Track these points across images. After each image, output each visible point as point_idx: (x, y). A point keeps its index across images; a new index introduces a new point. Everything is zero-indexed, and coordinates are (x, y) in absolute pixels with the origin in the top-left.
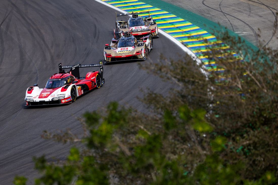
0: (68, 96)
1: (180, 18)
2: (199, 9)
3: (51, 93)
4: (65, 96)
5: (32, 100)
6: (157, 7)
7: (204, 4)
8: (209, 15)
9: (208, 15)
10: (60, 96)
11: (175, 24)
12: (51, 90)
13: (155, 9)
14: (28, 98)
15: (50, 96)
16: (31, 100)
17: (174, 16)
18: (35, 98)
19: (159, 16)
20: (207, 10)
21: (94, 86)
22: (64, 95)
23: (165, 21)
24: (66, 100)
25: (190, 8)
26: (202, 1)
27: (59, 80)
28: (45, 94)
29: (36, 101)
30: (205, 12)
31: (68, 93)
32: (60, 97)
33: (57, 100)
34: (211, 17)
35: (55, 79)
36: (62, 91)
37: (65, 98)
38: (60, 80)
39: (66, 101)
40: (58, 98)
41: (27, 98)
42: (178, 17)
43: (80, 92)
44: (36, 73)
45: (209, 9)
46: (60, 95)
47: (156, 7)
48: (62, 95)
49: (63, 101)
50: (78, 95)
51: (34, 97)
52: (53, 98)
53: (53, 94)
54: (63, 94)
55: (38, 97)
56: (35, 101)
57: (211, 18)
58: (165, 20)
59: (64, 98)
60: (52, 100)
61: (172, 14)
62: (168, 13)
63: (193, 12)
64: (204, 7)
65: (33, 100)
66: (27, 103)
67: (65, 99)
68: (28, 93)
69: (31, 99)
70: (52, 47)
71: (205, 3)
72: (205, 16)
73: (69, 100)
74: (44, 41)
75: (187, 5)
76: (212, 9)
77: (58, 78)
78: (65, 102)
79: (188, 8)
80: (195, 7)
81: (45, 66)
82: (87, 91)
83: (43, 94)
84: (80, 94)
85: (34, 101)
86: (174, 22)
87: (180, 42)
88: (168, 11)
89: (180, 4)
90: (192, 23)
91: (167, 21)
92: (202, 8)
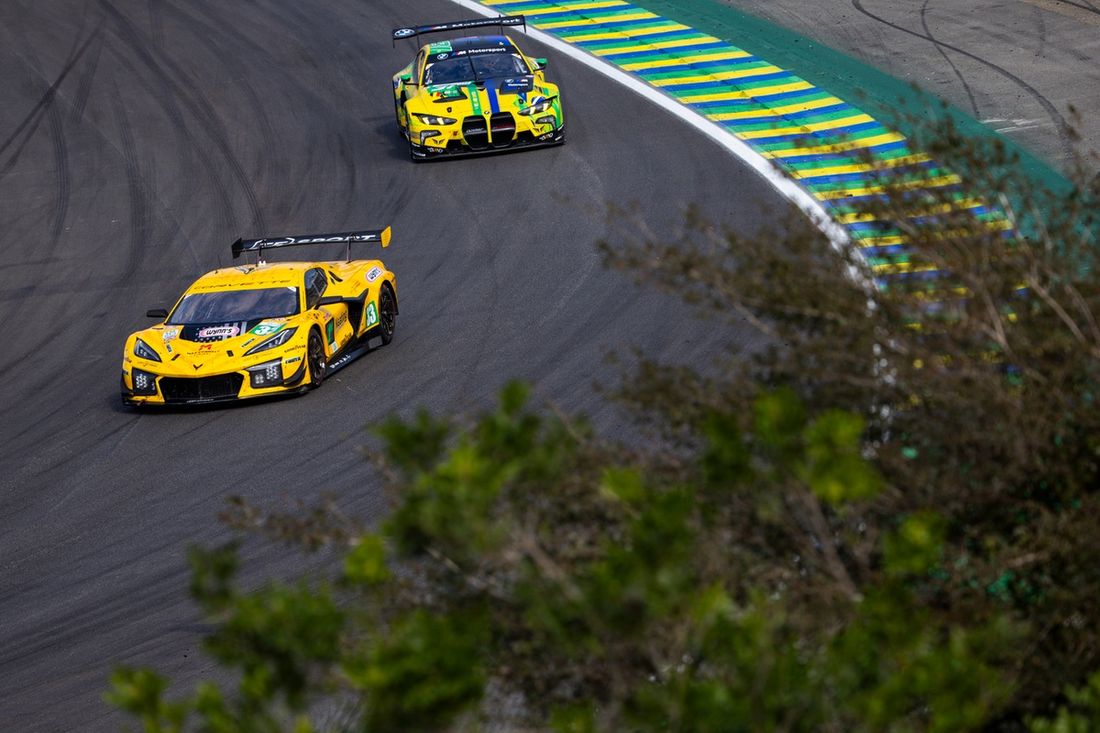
1: (763, 62)
2: (839, 25)
6: (673, 20)
7: (858, 7)
8: (881, 53)
9: (874, 52)
11: (747, 84)
13: (666, 24)
17: (742, 54)
19: (681, 53)
20: (871, 29)
23: (706, 73)
25: (806, 22)
30: (862, 38)
34: (887, 58)
42: (756, 58)
45: (881, 29)
47: (670, 19)
57: (888, 62)
58: (706, 69)
61: (733, 48)
62: (720, 41)
63: (818, 41)
64: (858, 20)
70: (259, 174)
71: (862, 2)
72: (865, 54)
74: (225, 149)
75: (793, 12)
76: (892, 28)
79: (799, 22)
80: (825, 21)
86: (741, 79)
87: (763, 156)
88: (716, 36)
89: (765, 7)
90: (810, 83)
91: (714, 75)
92: (854, 24)
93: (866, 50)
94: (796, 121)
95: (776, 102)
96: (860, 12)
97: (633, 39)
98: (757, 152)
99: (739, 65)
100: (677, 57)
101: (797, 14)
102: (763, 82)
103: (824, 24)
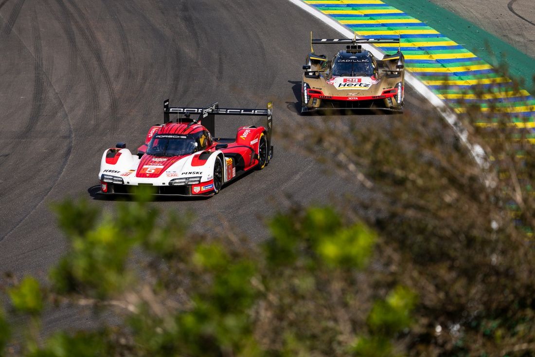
0: (208, 179)
1: (446, 38)
2: (497, 20)
3: (167, 166)
4: (201, 177)
5: (119, 181)
6: (393, 6)
7: (511, 10)
8: (522, 40)
9: (517, 39)
10: (188, 176)
11: (434, 51)
12: (165, 160)
13: (388, 9)
14: (108, 173)
15: (165, 173)
16: (116, 180)
17: (433, 32)
18: (127, 175)
19: (395, 27)
20: (517, 24)
21: (254, 163)
22: (199, 175)
23: (409, 41)
24: (202, 187)
25: (476, 15)
26: (508, 3)
27: (183, 137)
28: (151, 168)
29: (130, 184)
30: (511, 29)
31: (207, 171)
32: (189, 178)
33: (182, 185)
34: (525, 43)
35: (173, 135)
36: (194, 164)
37: (201, 181)
38: (185, 137)
39: (203, 189)
40: (184, 180)
41: (105, 173)
42: (443, 36)
43: (230, 171)
44: (69, 137)
45: (524, 25)
46: (190, 173)
47: (391, 6)
48: (194, 173)
49: (197, 189)
50: (226, 180)
51: (123, 171)
52: (173, 180)
53: (171, 169)
54: (197, 173)
55: (135, 173)
56: (128, 183)
57: (525, 46)
58: (409, 39)
59: (199, 181)
60: (169, 183)
61: (428, 27)
62: (421, 22)
63: (483, 28)
64: (510, 18)
65: (122, 181)
66: (105, 187)
67: (200, 184)
68: (107, 162)
69: (117, 177)
70: (117, 76)
71: (514, 6)
72: (511, 39)
73: (209, 187)
74: (99, 58)
75: (469, 9)
76: (530, 25)
77: (180, 133)
78: (201, 193)
79: (472, 15)
80: (489, 16)
81: (92, 122)
82: (241, 172)
83: (148, 168)
84: (230, 177)
85: (126, 183)
86: (431, 47)
87: (439, 98)
88: (418, 19)
89: (453, 4)
90: (474, 54)
91: (414, 43)
92: (507, 20)
93: (513, 37)
94: (462, 77)
95: (450, 64)
96: (511, 13)
97: (366, 15)
98: (435, 94)
99: (431, 39)
100: (392, 30)
101: (472, 10)
102: (445, 51)
103: (488, 18)
